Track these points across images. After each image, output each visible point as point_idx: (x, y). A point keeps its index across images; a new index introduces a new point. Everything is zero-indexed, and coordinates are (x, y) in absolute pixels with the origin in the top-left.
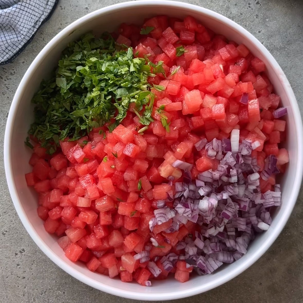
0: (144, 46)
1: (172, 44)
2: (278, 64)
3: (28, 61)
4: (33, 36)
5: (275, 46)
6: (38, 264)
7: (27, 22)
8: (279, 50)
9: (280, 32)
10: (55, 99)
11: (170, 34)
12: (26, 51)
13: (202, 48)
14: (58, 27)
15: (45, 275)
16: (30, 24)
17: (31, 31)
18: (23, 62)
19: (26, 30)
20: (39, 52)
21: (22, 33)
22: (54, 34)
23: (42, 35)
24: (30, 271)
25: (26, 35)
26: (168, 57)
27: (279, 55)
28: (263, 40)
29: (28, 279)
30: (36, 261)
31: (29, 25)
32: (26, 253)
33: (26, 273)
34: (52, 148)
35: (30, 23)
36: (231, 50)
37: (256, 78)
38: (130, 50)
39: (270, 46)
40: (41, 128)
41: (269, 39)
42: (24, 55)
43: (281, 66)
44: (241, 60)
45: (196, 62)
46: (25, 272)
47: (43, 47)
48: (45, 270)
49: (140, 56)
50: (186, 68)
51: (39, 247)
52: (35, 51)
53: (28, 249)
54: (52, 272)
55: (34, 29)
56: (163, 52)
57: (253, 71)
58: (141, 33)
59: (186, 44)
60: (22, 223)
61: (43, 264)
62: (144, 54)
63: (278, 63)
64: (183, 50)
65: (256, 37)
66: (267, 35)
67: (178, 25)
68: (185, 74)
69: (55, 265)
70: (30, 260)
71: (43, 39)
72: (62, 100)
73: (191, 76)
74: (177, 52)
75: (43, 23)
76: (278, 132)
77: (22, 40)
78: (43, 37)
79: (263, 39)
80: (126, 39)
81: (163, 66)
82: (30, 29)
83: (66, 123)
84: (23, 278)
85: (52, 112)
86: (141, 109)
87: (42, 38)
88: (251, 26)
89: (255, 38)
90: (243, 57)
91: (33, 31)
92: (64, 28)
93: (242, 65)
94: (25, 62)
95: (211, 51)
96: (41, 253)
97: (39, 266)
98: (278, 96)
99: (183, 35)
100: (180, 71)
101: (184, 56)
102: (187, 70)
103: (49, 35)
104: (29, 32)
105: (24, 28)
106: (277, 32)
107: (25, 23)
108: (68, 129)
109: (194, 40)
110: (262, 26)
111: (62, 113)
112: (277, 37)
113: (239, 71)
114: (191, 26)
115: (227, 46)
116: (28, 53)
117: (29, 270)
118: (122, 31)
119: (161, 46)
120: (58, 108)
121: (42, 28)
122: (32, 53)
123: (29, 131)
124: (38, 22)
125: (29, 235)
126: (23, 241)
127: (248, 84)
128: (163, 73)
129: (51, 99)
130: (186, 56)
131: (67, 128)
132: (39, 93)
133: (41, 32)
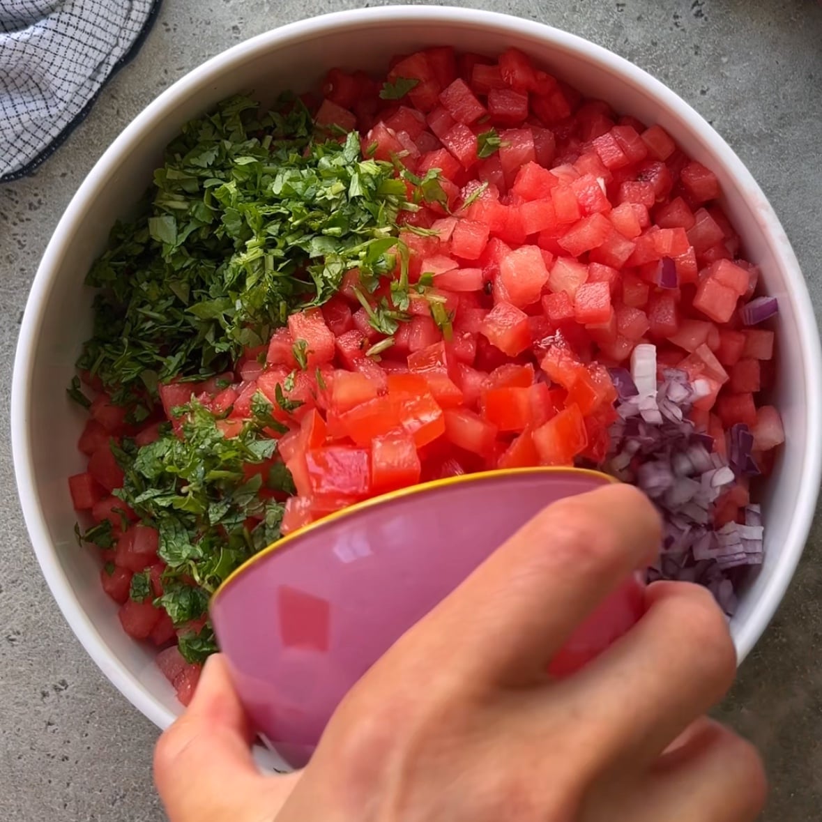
0: (389, 130)
1: (467, 125)
2: (755, 178)
3: (75, 173)
4: (90, 103)
5: (744, 130)
6: (104, 722)
7: (73, 65)
8: (755, 141)
9: (759, 92)
10: (148, 273)
11: (460, 97)
12: (70, 145)
13: (547, 136)
14: (157, 78)
15: (122, 750)
16: (81, 73)
17: (84, 91)
18: (64, 175)
19: (72, 88)
20: (107, 147)
21: (60, 96)
22: (146, 99)
23: (115, 101)
24: (82, 741)
25: (71, 101)
26: (456, 158)
27: (757, 154)
28: (714, 115)
29: (76, 762)
30: (97, 712)
31: (79, 74)
32: (72, 690)
33: (70, 744)
34: (139, 407)
35: (83, 68)
36: (626, 142)
37: (695, 217)
38: (352, 140)
39: (732, 129)
40: (109, 352)
41: (731, 110)
42: (65, 154)
43: (761, 185)
44: (655, 167)
45: (530, 171)
46: (69, 742)
47: (118, 133)
48: (122, 737)
49: (379, 155)
50: (505, 189)
51: (107, 675)
52: (96, 145)
53: (76, 680)
54: (140, 742)
55: (92, 86)
56: (442, 146)
57: (685, 199)
58: (383, 95)
59: (504, 124)
60: (59, 611)
61: (117, 722)
62: (391, 151)
63: (753, 175)
64: (496, 142)
65: (694, 107)
66: (723, 102)
67: (482, 75)
68: (502, 204)
69: (150, 723)
70: (82, 711)
71: (118, 112)
72: (166, 274)
73: (517, 209)
74: (479, 146)
75: (117, 68)
76: (755, 364)
77: (59, 114)
78: (116, 107)
79: (712, 111)
80: (342, 110)
81: (441, 184)
82: (83, 85)
83: (178, 337)
84: (63, 760)
85: (140, 310)
86: (374, 289)
87: (113, 108)
88: (682, 75)
89: (692, 110)
90: (658, 159)
91: (91, 90)
92: (174, 81)
93: (655, 179)
94: (70, 174)
95: (573, 145)
96: (110, 692)
97: (107, 728)
98: (754, 265)
99: (495, 100)
100: (487, 195)
101: (499, 156)
102: (507, 195)
103: (133, 101)
104: (80, 92)
105: (66, 84)
106: (751, 93)
107: (68, 70)
108: (183, 353)
109: (526, 114)
110: (711, 77)
111: (166, 312)
112: (750, 105)
113: (649, 198)
114: (519, 75)
115: (616, 130)
116: (77, 149)
117: (78, 738)
118: (331, 89)
119: (436, 131)
120: (157, 298)
121: (114, 82)
122: (88, 150)
123: (79, 360)
124: (104, 66)
125: (79, 642)
126: (64, 659)
127: (676, 233)
128: (443, 203)
129: (138, 274)
130: (503, 157)
131: (180, 351)
132: (105, 257)
133: (112, 92)
